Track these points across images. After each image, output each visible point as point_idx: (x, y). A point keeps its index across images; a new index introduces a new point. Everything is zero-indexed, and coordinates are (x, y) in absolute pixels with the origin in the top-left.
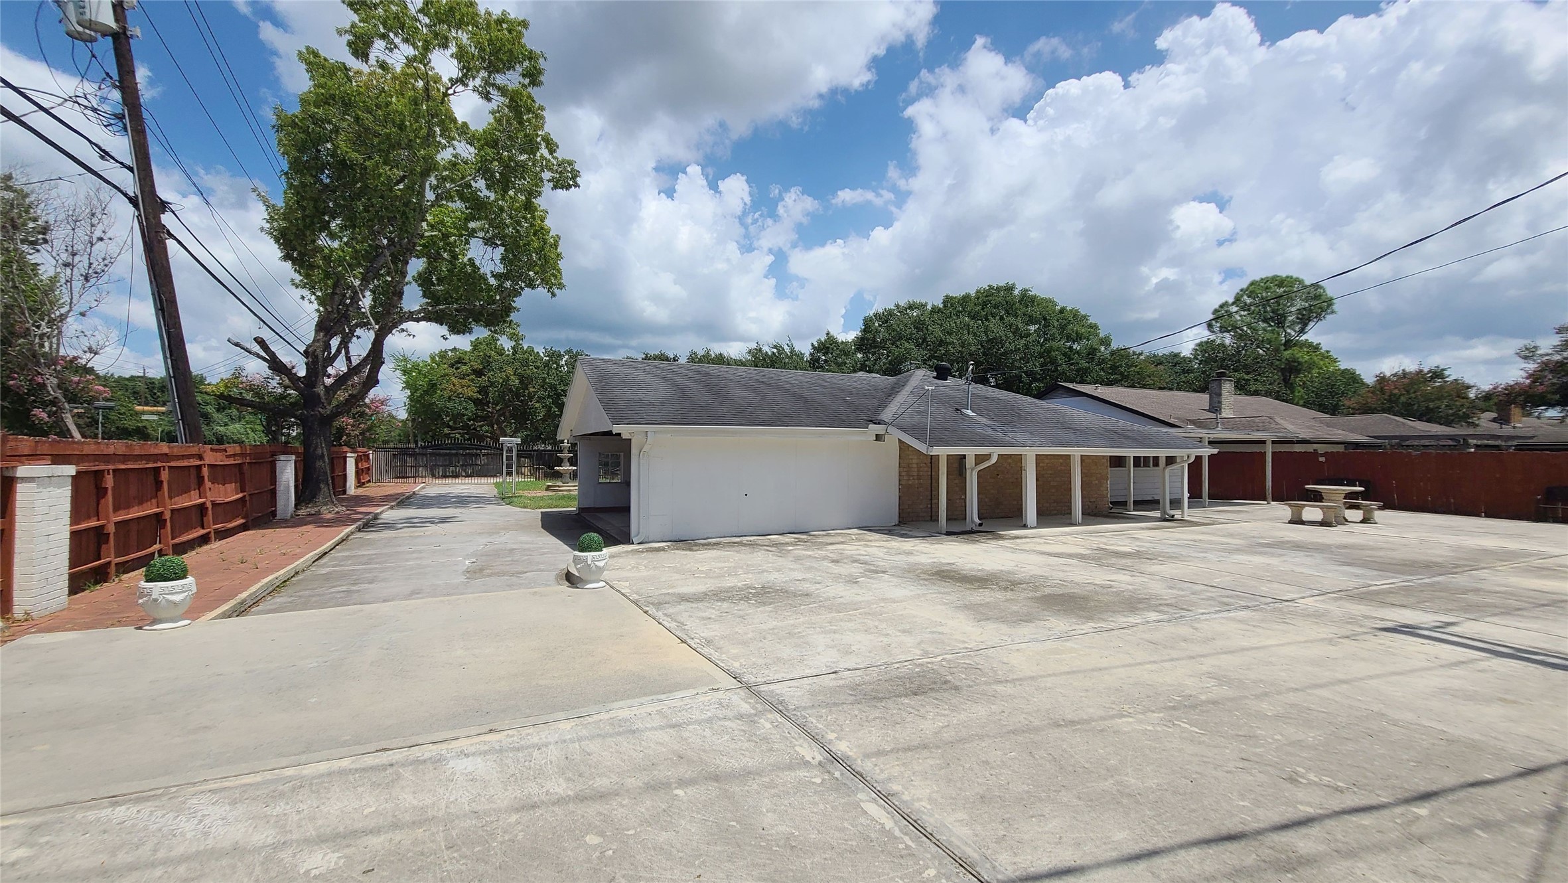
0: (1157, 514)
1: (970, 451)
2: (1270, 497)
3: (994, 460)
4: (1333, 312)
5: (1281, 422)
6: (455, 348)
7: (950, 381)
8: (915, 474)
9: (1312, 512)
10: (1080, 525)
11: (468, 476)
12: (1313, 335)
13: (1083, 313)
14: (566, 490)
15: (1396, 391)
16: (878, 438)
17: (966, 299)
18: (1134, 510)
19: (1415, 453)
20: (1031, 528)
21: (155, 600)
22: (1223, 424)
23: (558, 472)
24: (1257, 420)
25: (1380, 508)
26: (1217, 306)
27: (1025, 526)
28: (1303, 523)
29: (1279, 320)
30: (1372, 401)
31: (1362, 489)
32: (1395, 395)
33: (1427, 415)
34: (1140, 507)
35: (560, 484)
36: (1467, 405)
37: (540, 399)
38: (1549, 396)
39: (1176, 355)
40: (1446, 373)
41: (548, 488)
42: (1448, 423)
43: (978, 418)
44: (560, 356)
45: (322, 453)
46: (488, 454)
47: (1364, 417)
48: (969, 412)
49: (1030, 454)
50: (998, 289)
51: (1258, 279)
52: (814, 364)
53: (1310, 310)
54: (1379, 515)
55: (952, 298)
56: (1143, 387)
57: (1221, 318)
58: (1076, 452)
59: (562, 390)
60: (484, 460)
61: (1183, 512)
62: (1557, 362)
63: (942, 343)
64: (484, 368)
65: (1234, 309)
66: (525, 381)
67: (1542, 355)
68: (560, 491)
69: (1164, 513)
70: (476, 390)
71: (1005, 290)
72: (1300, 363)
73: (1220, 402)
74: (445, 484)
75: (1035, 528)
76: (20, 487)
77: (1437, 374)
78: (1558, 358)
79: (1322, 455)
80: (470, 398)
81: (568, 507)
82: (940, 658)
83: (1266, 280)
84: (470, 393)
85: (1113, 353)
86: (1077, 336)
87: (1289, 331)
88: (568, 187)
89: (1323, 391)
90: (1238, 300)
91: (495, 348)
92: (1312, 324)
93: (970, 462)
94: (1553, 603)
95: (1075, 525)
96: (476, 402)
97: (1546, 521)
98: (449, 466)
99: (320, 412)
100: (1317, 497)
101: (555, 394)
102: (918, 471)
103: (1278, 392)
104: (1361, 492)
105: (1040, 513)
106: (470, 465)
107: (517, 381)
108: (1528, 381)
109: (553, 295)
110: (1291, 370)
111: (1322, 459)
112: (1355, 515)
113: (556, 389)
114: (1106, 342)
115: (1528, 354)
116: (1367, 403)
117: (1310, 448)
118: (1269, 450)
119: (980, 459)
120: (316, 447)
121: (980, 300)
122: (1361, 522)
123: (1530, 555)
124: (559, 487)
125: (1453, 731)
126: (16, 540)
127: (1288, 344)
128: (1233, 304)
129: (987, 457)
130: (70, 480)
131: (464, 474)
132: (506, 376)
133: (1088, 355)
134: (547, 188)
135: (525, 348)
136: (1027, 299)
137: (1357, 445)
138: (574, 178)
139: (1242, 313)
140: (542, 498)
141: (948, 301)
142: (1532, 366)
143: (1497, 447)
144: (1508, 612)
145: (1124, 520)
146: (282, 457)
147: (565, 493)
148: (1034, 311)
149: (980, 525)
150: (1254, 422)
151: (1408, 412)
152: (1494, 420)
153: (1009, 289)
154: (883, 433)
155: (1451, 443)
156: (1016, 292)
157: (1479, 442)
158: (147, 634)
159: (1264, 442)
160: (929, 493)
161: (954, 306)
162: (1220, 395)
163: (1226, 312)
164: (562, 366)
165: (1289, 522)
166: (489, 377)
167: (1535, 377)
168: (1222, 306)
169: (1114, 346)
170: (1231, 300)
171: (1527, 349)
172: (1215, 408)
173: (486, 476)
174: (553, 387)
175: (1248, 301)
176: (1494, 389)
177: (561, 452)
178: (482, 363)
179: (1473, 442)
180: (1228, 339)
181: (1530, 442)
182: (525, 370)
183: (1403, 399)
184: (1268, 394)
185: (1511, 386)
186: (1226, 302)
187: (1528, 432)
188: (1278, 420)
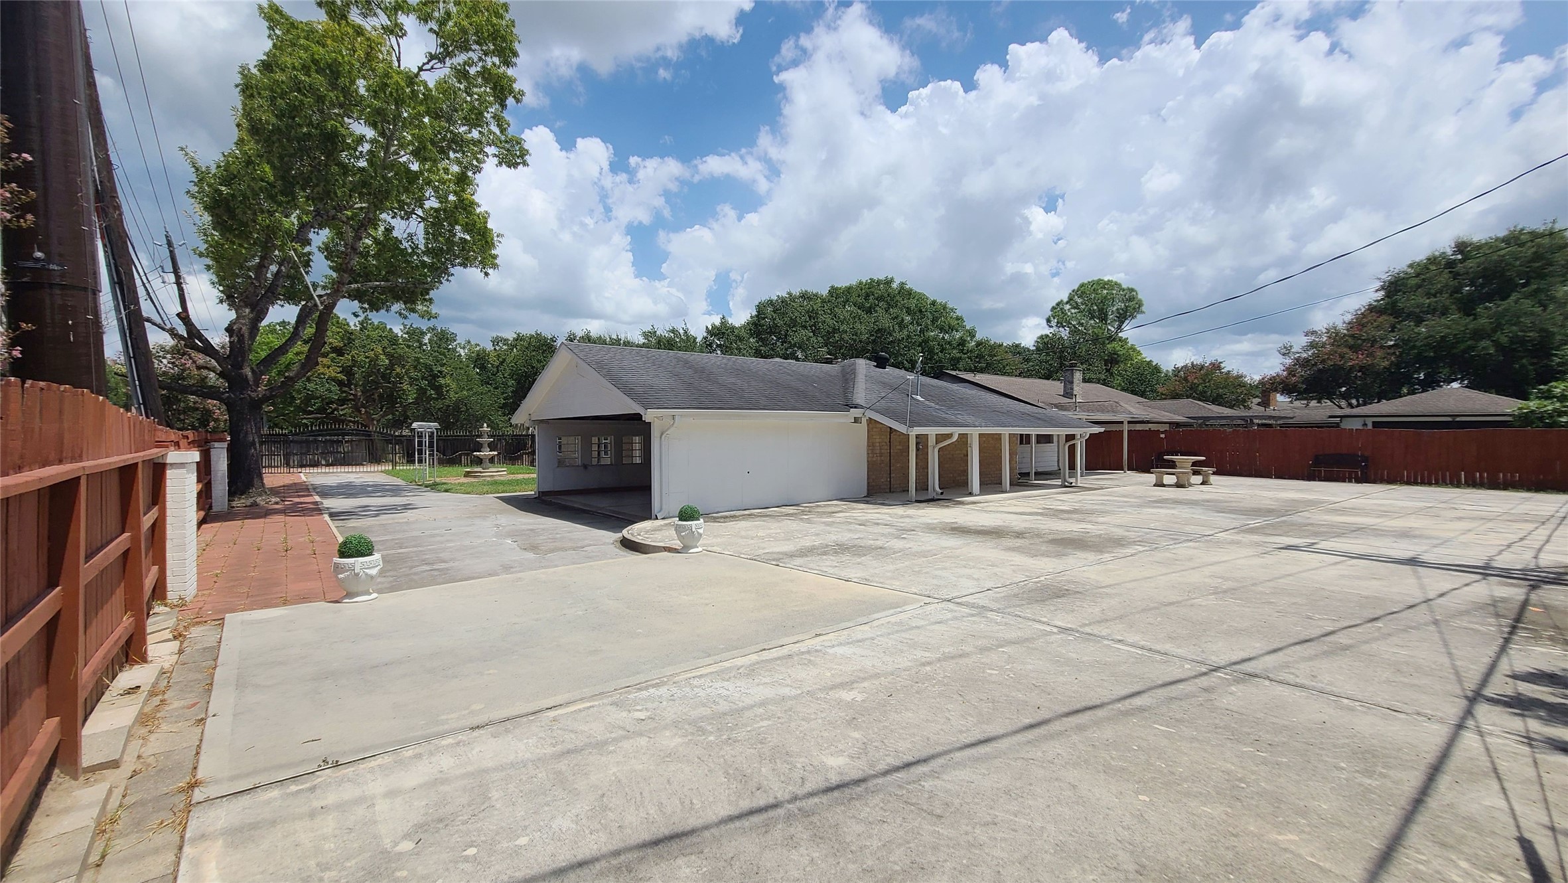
0: (1058, 482)
1: (932, 431)
2: (1126, 467)
3: (955, 438)
4: (1143, 312)
5: (1124, 405)
6: (284, 322)
7: (888, 369)
8: (878, 452)
9: (1169, 479)
10: (1009, 492)
11: (328, 465)
12: (1129, 332)
13: (951, 306)
14: (489, 476)
15: (1196, 381)
16: (856, 420)
17: (849, 290)
18: (1035, 480)
19: (1228, 430)
20: (976, 495)
21: (357, 575)
22: (1080, 407)
23: (477, 457)
24: (1106, 404)
25: (1214, 473)
26: (1054, 304)
27: (971, 494)
28: (1164, 486)
29: (1103, 317)
30: (1179, 389)
31: (1204, 458)
32: (1195, 384)
33: (1217, 400)
34: (1039, 477)
35: (480, 469)
36: (1245, 392)
37: (413, 380)
38: (1300, 385)
39: (1018, 346)
40: (1222, 365)
41: (467, 475)
42: (1231, 407)
43: (927, 402)
44: (423, 334)
45: (254, 440)
46: (352, 441)
47: (1175, 401)
48: (919, 397)
49: (974, 433)
50: (879, 282)
51: (1086, 282)
52: (708, 346)
53: (1126, 310)
54: (1213, 479)
55: (837, 289)
56: (1004, 374)
57: (1058, 314)
58: (1005, 431)
59: (438, 371)
60: (347, 447)
61: (1077, 480)
62: (1304, 359)
63: (835, 330)
64: (345, 345)
65: (1067, 307)
66: (395, 360)
67: (1294, 353)
68: (483, 476)
69: (1065, 481)
70: (339, 370)
71: (885, 284)
72: (1118, 355)
73: (1072, 389)
74: (325, 473)
75: (978, 495)
76: (169, 473)
77: (1216, 366)
78: (1305, 355)
79: (1162, 433)
80: (334, 379)
81: (516, 492)
82: (1042, 578)
83: (1093, 283)
84: (333, 374)
85: (979, 344)
86: (950, 328)
87: (1110, 327)
88: (515, 165)
89: (1134, 379)
90: (1070, 299)
91: (338, 322)
92: (1127, 322)
93: (932, 441)
94: (1359, 529)
95: (1006, 492)
96: (340, 383)
97: (1314, 480)
98: (305, 454)
99: (250, 396)
100: (1172, 464)
101: (430, 376)
102: (881, 449)
103: (1105, 380)
104: (1204, 461)
105: (982, 483)
106: (332, 453)
107: (387, 361)
108: (1285, 373)
109: (487, 274)
110: (1113, 360)
111: (1163, 436)
112: (1197, 479)
113: (432, 370)
114: (972, 334)
115: (1286, 351)
116: (1175, 390)
117: (1146, 427)
118: (1126, 428)
119: (940, 438)
120: (247, 433)
121: (863, 291)
122: (1201, 484)
123: (1323, 503)
124: (481, 472)
125: (1365, 593)
126: (168, 526)
127: (1111, 339)
128: (1067, 303)
129: (950, 436)
130: (195, 465)
131: (323, 462)
132: (375, 354)
133: (958, 345)
134: (490, 164)
135: (376, 324)
136: (905, 292)
137: (1178, 424)
138: (522, 156)
139: (1073, 311)
140: (462, 484)
141: (834, 291)
142: (1288, 361)
143: (1270, 426)
144: (1339, 535)
145: (1030, 488)
146: (216, 445)
147: (489, 479)
148: (913, 304)
149: (942, 493)
150: (1104, 406)
151: (1203, 397)
152: (1259, 404)
153: (889, 282)
154: (861, 415)
155: (1239, 422)
156: (894, 285)
157: (1260, 422)
158: (347, 606)
159: (1122, 423)
160: (888, 468)
161: (839, 296)
162: (1072, 382)
163: (1061, 309)
164: (425, 344)
165: (1154, 486)
166: (354, 356)
167: (1291, 371)
168: (1058, 304)
169: (978, 337)
170: (1065, 300)
171: (1285, 347)
172: (1068, 394)
173: (348, 465)
174: (429, 368)
175: (1079, 300)
176: (1263, 379)
177: (480, 436)
178: (343, 339)
179: (1256, 421)
180: (1065, 333)
181: (1291, 421)
182: (394, 349)
183: (1200, 388)
184: (1098, 381)
185: (1274, 377)
186: (1062, 301)
187: (1289, 414)
188: (1122, 404)
